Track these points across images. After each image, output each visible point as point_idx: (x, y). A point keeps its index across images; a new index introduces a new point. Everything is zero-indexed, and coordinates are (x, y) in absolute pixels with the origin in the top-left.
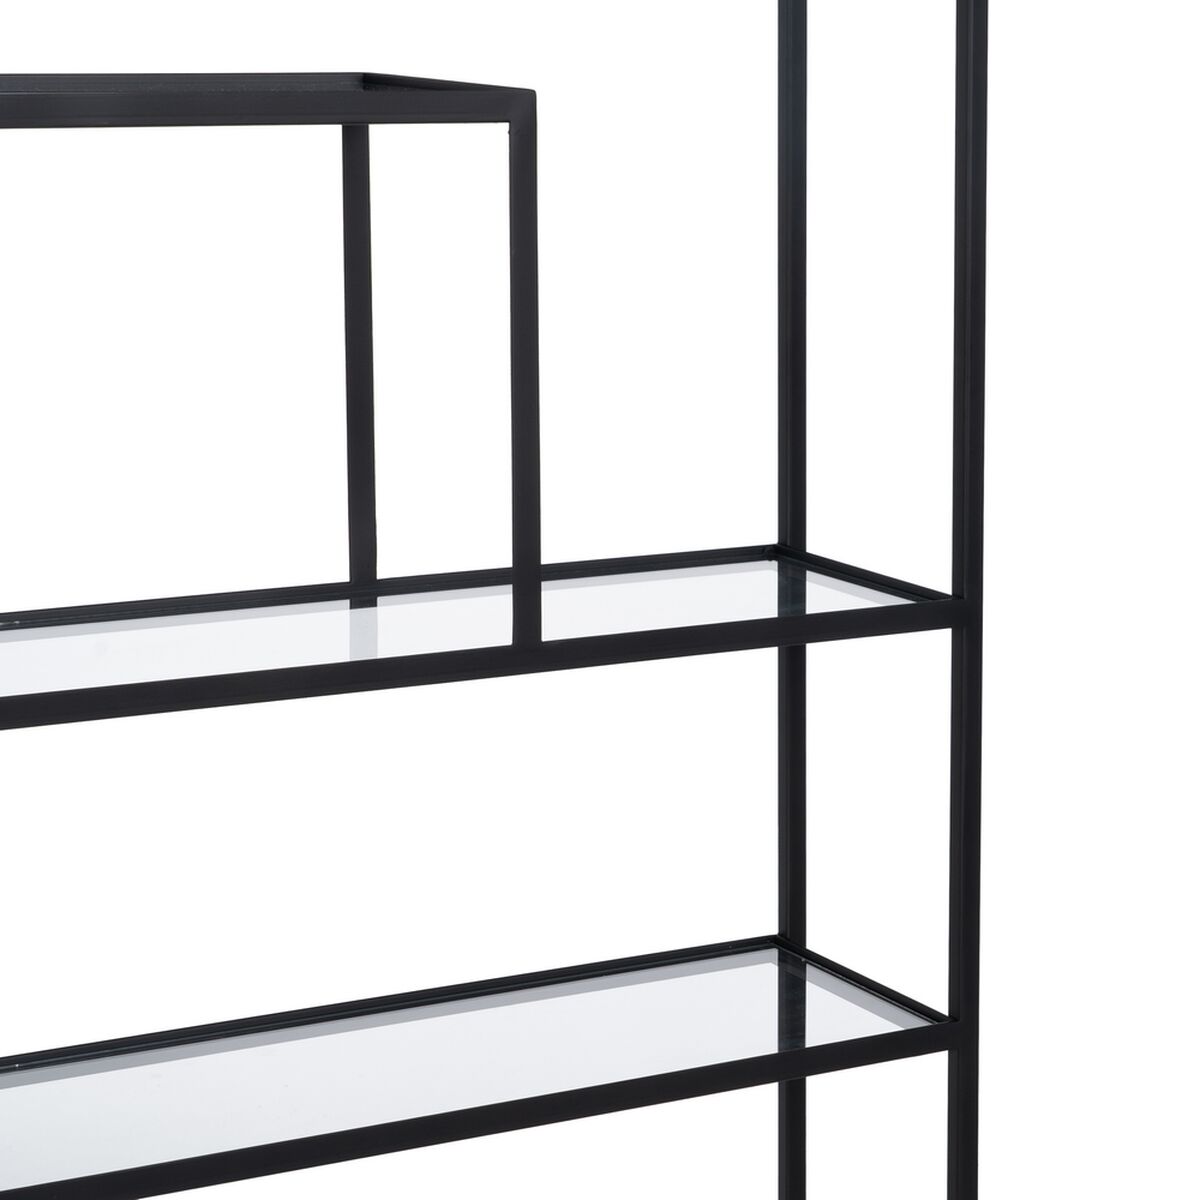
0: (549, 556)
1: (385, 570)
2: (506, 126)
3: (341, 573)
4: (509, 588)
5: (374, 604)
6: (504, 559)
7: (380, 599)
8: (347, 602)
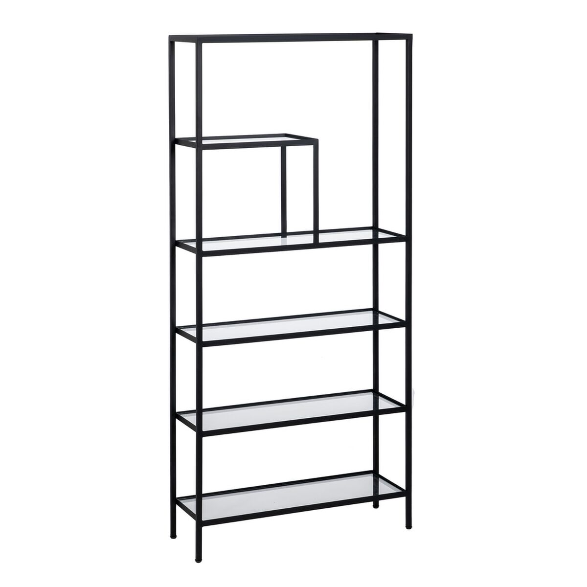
0: (320, 228)
1: (288, 230)
2: (313, 146)
3: (279, 231)
4: (313, 235)
5: (286, 237)
6: (312, 229)
7: (287, 236)
8: (281, 237)
